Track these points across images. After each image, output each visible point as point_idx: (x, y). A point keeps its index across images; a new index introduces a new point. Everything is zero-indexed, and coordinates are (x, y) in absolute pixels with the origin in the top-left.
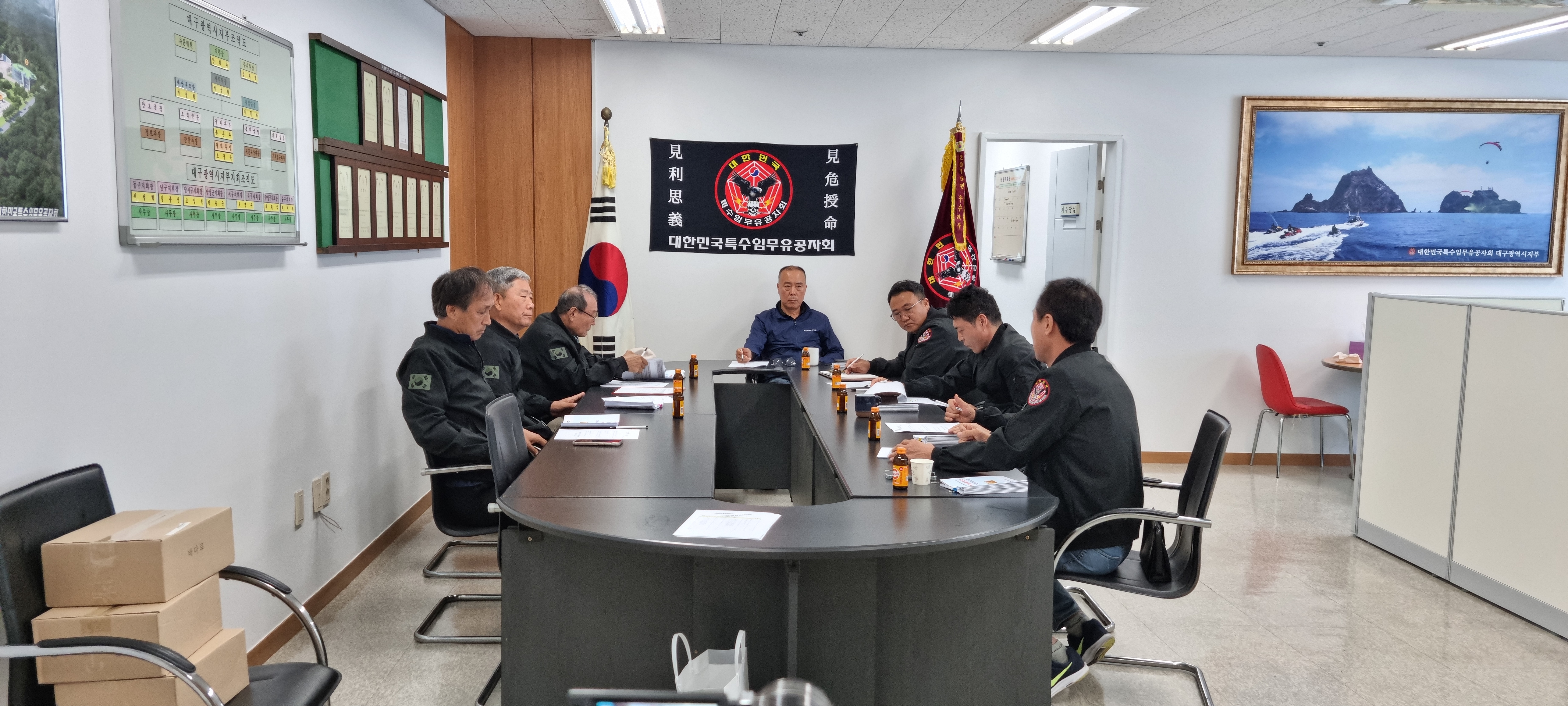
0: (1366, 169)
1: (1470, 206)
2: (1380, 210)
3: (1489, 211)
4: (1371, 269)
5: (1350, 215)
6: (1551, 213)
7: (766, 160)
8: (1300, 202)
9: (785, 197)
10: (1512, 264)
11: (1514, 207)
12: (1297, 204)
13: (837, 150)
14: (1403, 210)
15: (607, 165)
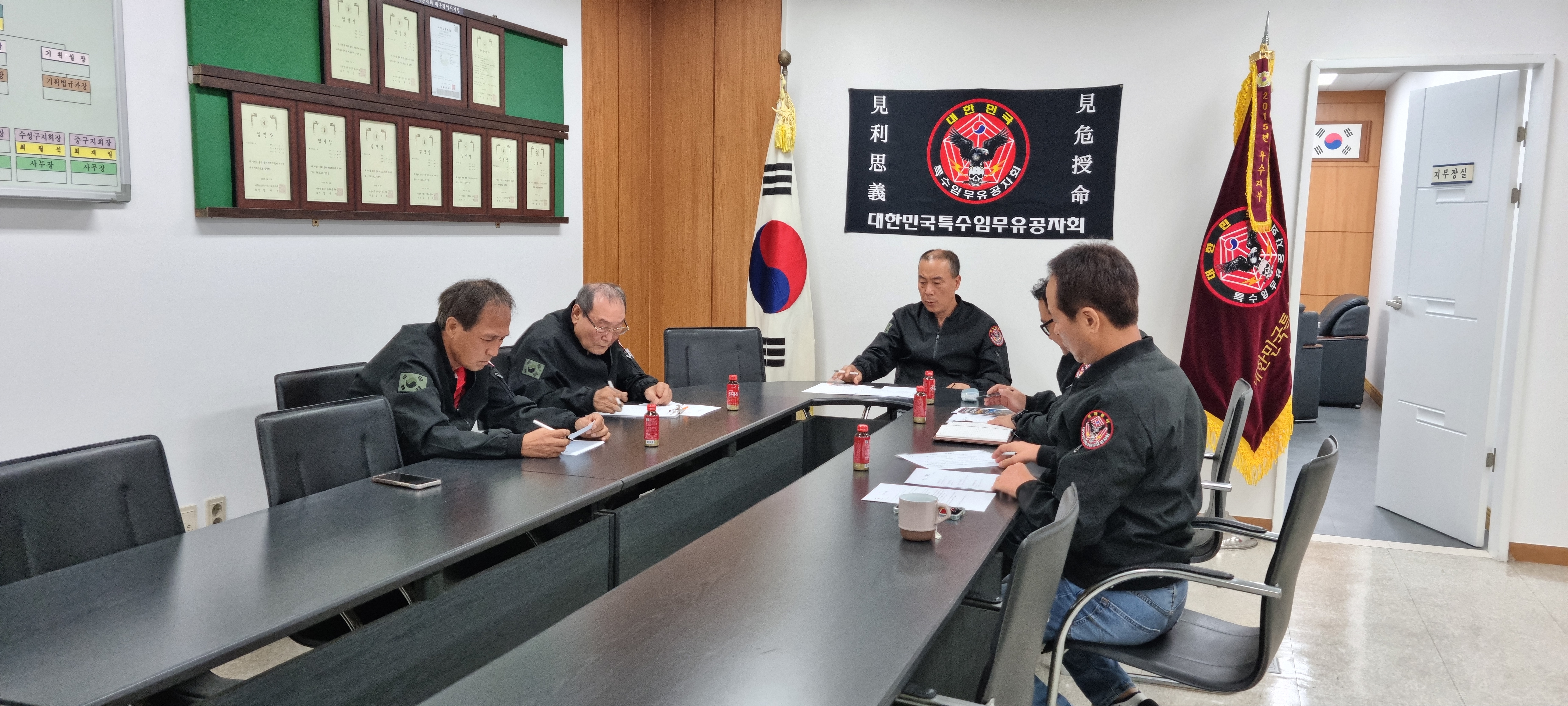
7: (994, 112)
9: (1018, 161)
13: (1093, 95)
15: (781, 122)
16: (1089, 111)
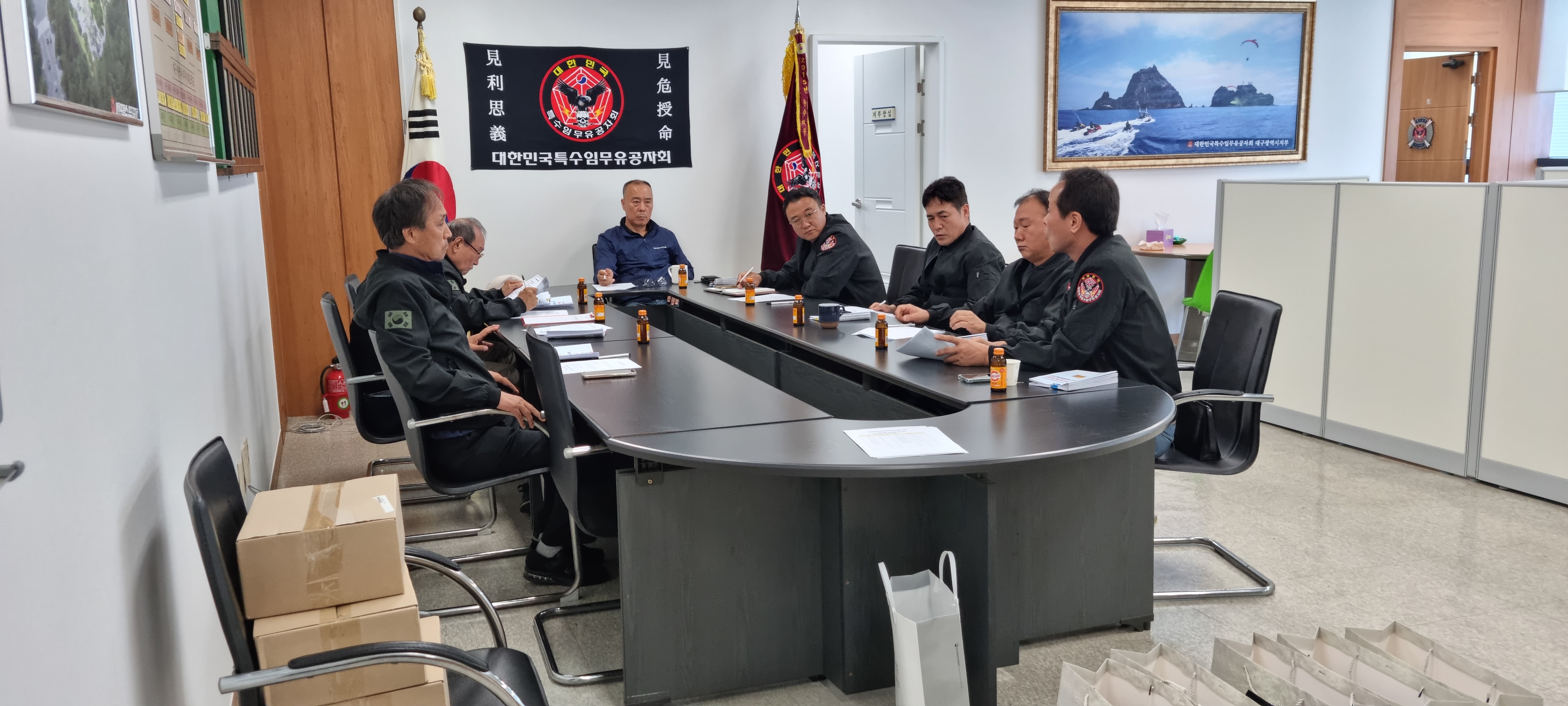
0: (1152, 67)
1: (1235, 100)
2: (1163, 106)
3: (1249, 104)
4: (1158, 162)
5: (1140, 111)
6: (1296, 105)
7: (593, 66)
8: (1099, 100)
9: (616, 106)
10: (1269, 153)
11: (1268, 100)
12: (1097, 102)
14: (1183, 105)
15: (425, 72)
16: (666, 67)
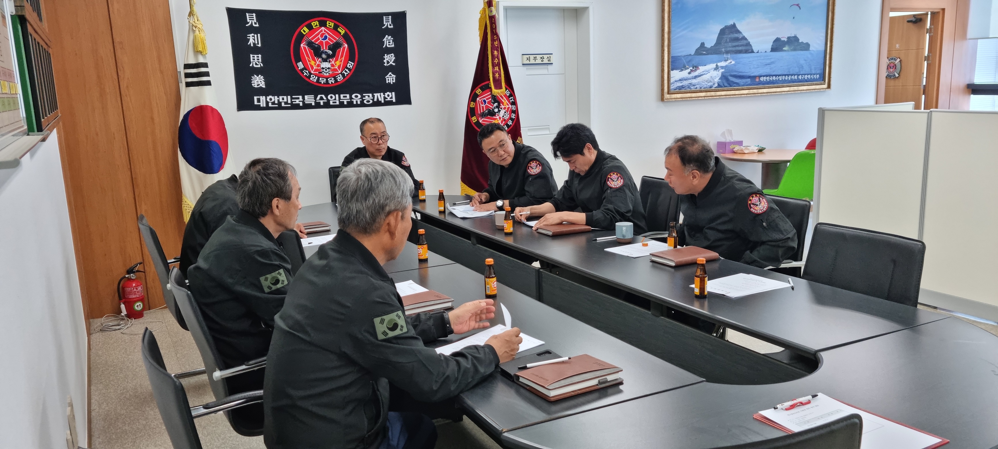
0: (732, 24)
1: (786, 47)
2: (740, 52)
3: (795, 50)
4: (737, 92)
5: (725, 56)
6: (824, 49)
7: (332, 26)
8: (698, 48)
9: (352, 59)
10: (807, 84)
11: (806, 47)
14: (752, 51)
15: (197, 32)
16: (389, 27)
